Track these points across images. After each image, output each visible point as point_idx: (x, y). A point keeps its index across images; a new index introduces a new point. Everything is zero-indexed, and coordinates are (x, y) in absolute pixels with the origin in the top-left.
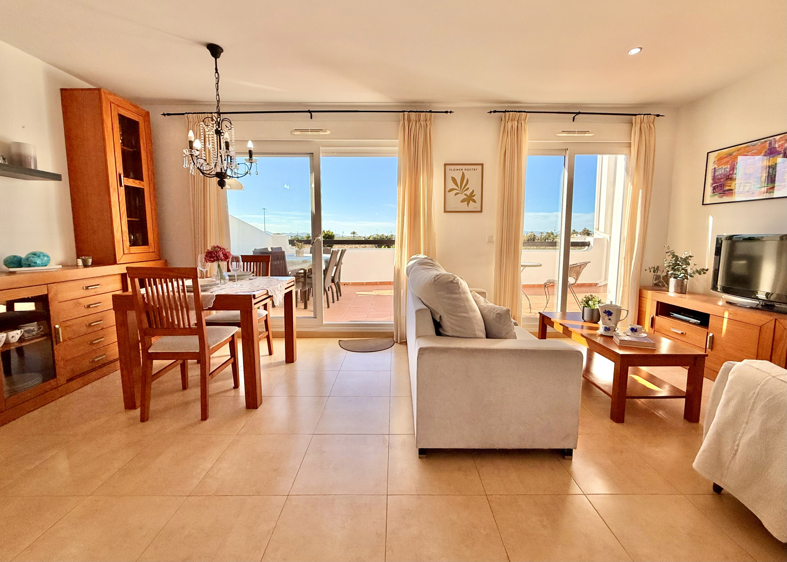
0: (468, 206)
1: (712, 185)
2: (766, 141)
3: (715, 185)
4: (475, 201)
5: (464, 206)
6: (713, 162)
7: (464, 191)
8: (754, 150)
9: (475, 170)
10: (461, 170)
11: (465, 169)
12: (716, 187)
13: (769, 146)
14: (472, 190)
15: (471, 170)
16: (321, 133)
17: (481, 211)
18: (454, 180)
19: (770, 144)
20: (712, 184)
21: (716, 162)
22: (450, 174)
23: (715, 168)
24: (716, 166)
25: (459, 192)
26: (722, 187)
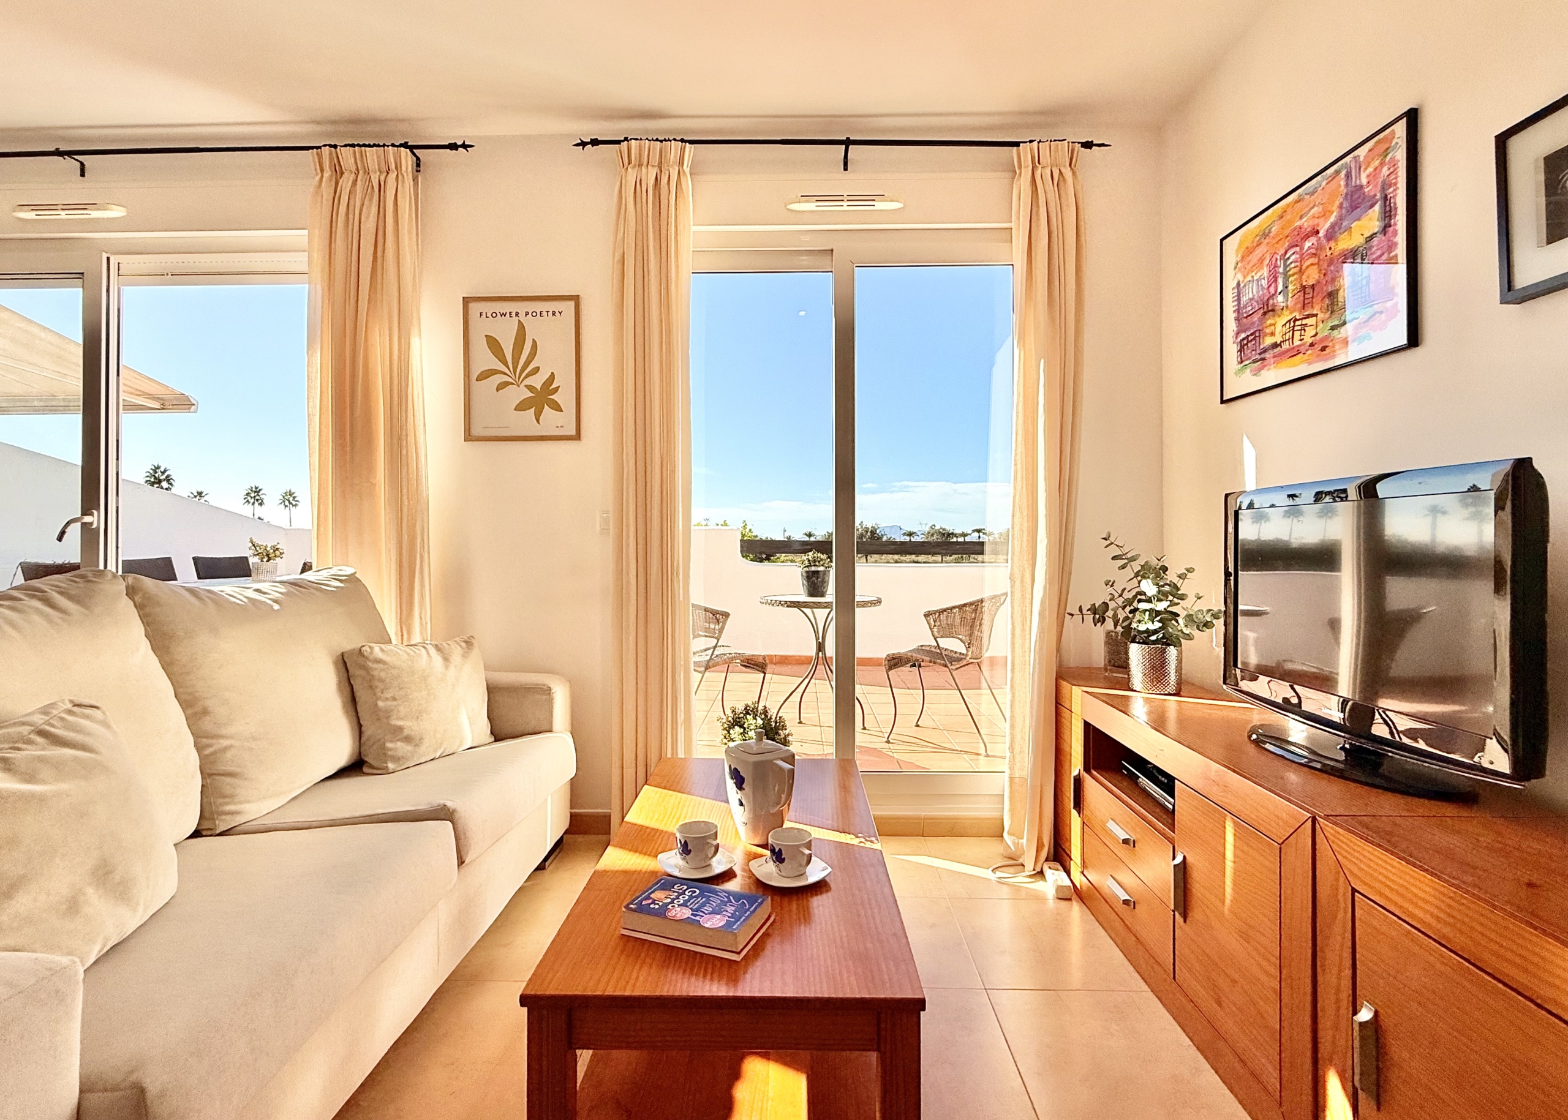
0: (538, 421)
1: (1237, 338)
2: (1337, 172)
3: (1243, 335)
4: (558, 408)
5: (526, 422)
6: (1233, 268)
7: (526, 377)
8: (1313, 208)
9: (557, 314)
10: (514, 314)
11: (527, 314)
12: (1245, 342)
13: (1347, 185)
14: (550, 374)
15: (545, 314)
16: (95, 214)
17: (577, 437)
18: (493, 344)
19: (1348, 176)
20: (1238, 334)
21: (1240, 264)
22: (481, 328)
23: (1238, 284)
24: (1240, 277)
25: (510, 380)
26: (1257, 339)
